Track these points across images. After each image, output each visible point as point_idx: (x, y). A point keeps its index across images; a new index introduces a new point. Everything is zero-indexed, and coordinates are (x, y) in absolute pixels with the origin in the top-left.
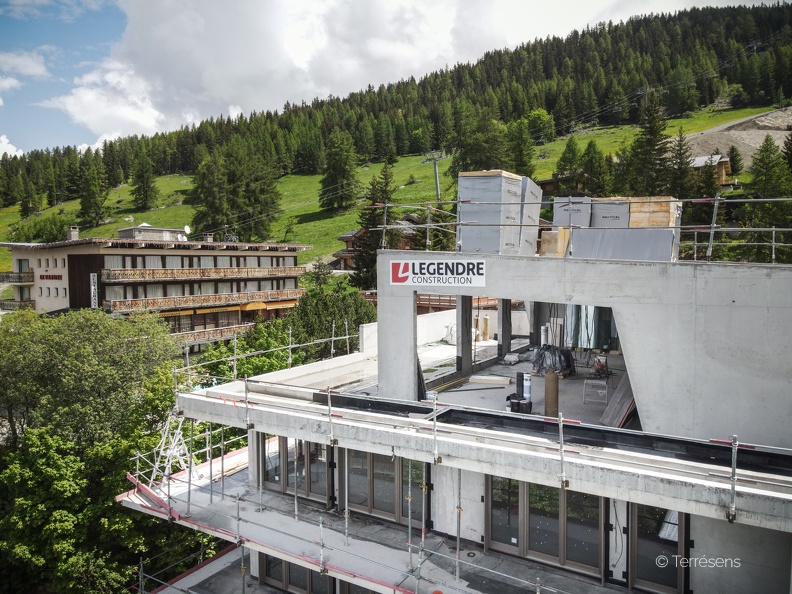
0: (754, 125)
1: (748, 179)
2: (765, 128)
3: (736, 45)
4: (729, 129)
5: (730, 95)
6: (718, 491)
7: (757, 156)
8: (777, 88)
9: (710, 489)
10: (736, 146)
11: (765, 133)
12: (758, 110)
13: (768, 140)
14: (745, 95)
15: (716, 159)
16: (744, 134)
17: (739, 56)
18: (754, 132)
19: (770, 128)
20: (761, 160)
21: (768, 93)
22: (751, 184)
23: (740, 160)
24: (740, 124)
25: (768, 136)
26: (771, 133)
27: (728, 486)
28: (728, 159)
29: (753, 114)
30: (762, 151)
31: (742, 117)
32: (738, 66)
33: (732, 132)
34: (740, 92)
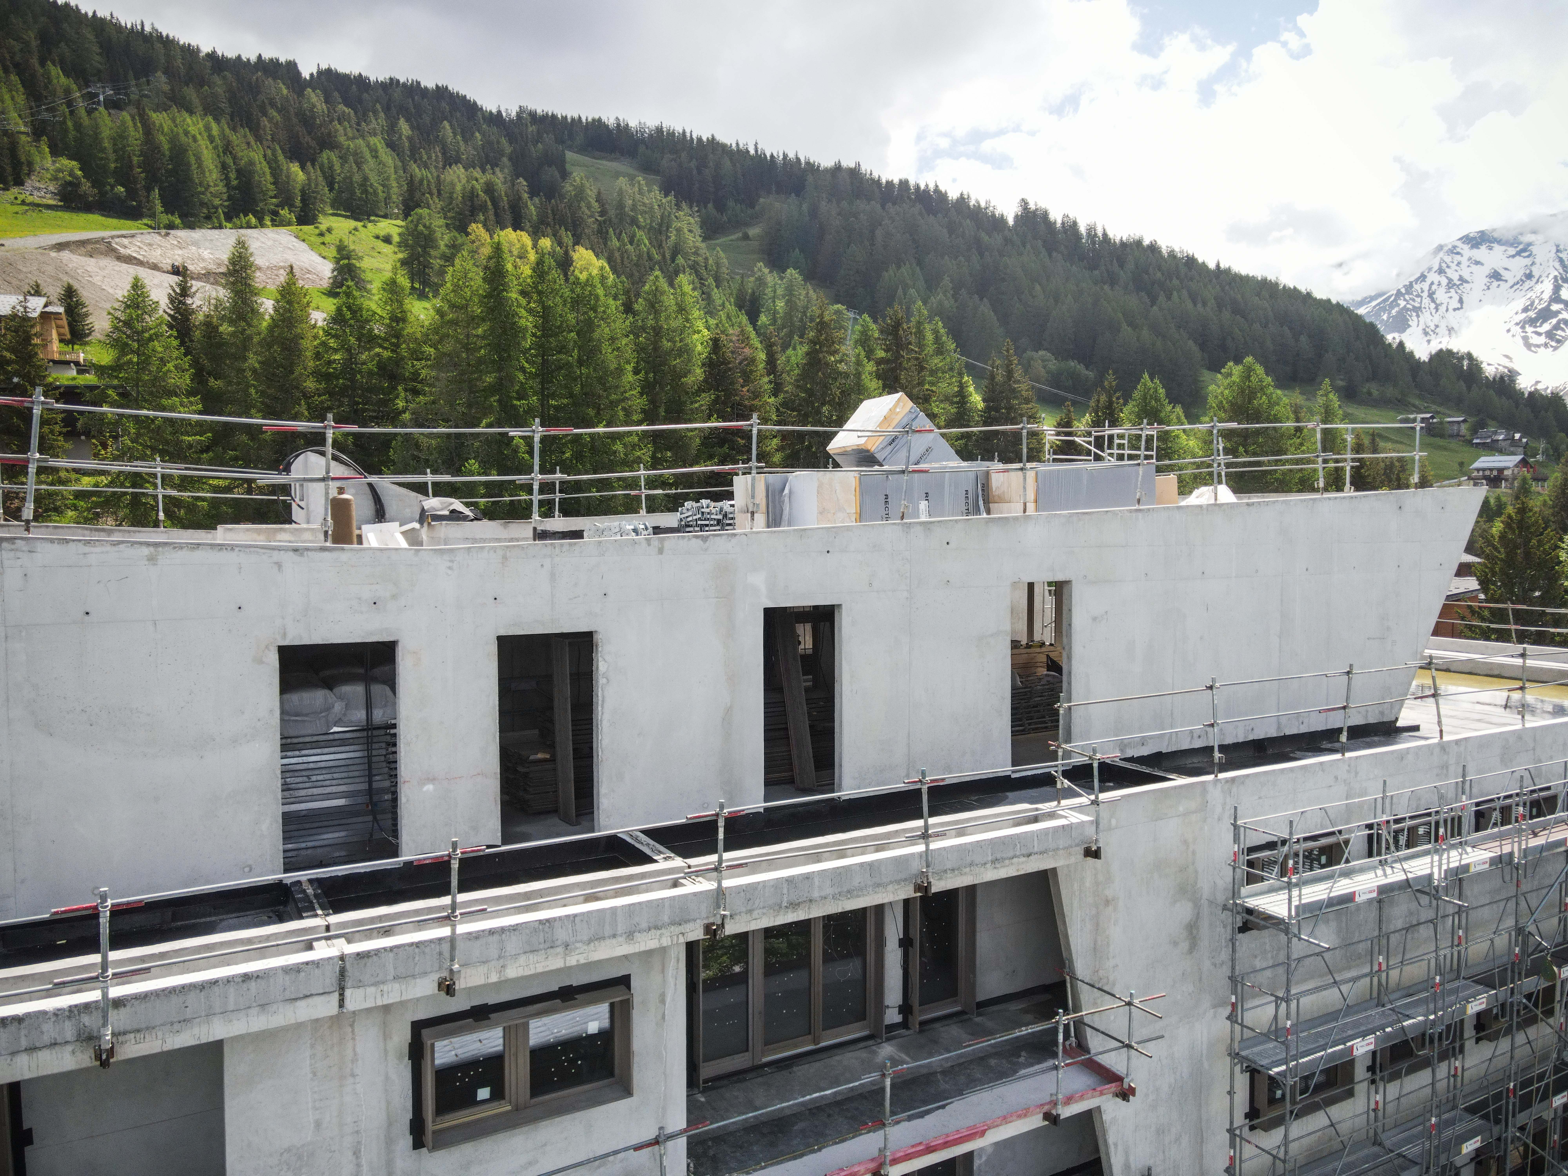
0: (108, 250)
1: (105, 357)
2: (129, 260)
3: (63, 80)
4: (60, 247)
5: (55, 178)
6: (74, 1011)
7: (118, 314)
8: (149, 189)
9: (57, 1014)
10: (76, 285)
11: (132, 271)
12: (114, 222)
13: (137, 285)
14: (86, 186)
15: (36, 305)
16: (91, 264)
17: (70, 104)
18: (109, 264)
19: (140, 263)
20: (128, 323)
21: (132, 193)
22: (111, 368)
23: (87, 315)
24: (83, 243)
25: (136, 279)
26: (144, 273)
27: (93, 995)
28: (61, 310)
29: (106, 228)
30: (128, 307)
31: (84, 228)
32: (70, 124)
33: (66, 255)
34: (77, 178)
